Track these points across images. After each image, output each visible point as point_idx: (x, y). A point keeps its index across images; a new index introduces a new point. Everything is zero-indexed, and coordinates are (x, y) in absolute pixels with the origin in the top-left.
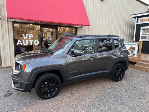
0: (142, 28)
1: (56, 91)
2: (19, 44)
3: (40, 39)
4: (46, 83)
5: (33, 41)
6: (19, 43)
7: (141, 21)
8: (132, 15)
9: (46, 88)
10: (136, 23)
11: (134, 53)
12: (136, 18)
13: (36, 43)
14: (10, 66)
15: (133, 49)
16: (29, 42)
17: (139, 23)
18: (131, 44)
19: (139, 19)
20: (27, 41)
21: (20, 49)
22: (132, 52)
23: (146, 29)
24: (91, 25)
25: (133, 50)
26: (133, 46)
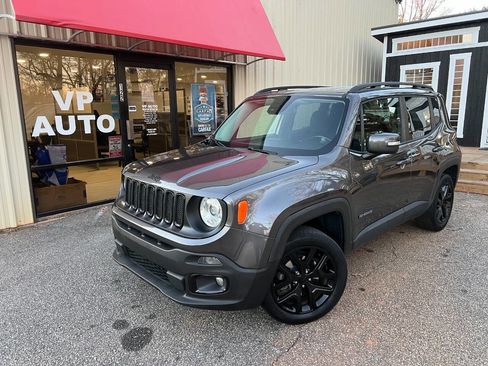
0: (404, 69)
1: (329, 294)
2: (43, 131)
3: (117, 111)
4: (289, 264)
5: (93, 117)
6: (43, 127)
7: (400, 47)
8: (373, 29)
9: (292, 284)
10: (386, 55)
12: (386, 39)
13: (106, 124)
14: (13, 225)
16: (80, 125)
17: (395, 53)
19: (395, 41)
20: (71, 119)
21: (47, 152)
23: (417, 70)
24: (286, 56)
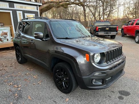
11: (7, 38)
15: (6, 34)
18: (2, 30)
22: (5, 37)
25: (6, 36)
26: (5, 31)
